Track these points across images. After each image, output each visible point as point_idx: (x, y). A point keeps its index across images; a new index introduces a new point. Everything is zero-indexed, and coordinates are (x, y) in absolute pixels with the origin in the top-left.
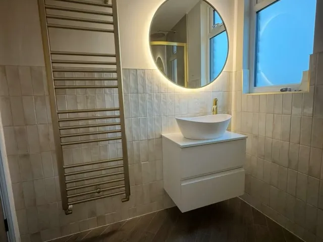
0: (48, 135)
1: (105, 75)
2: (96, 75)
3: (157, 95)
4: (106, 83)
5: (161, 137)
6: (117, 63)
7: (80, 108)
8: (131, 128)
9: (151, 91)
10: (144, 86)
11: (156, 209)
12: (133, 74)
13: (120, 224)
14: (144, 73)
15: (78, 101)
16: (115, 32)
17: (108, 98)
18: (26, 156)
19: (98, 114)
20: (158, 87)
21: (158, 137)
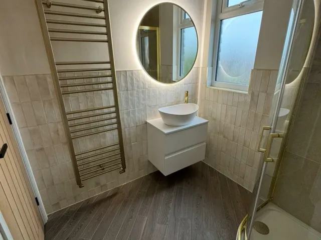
0: (58, 131)
1: (101, 80)
2: (94, 80)
3: (142, 91)
4: (102, 86)
5: (146, 123)
6: (112, 69)
7: (82, 108)
8: (123, 119)
9: (138, 87)
10: (132, 84)
11: (143, 174)
12: (123, 75)
13: (118, 188)
14: (132, 74)
15: (80, 101)
16: (109, 41)
17: (104, 97)
18: (42, 149)
19: (98, 112)
20: (144, 84)
21: (144, 123)
